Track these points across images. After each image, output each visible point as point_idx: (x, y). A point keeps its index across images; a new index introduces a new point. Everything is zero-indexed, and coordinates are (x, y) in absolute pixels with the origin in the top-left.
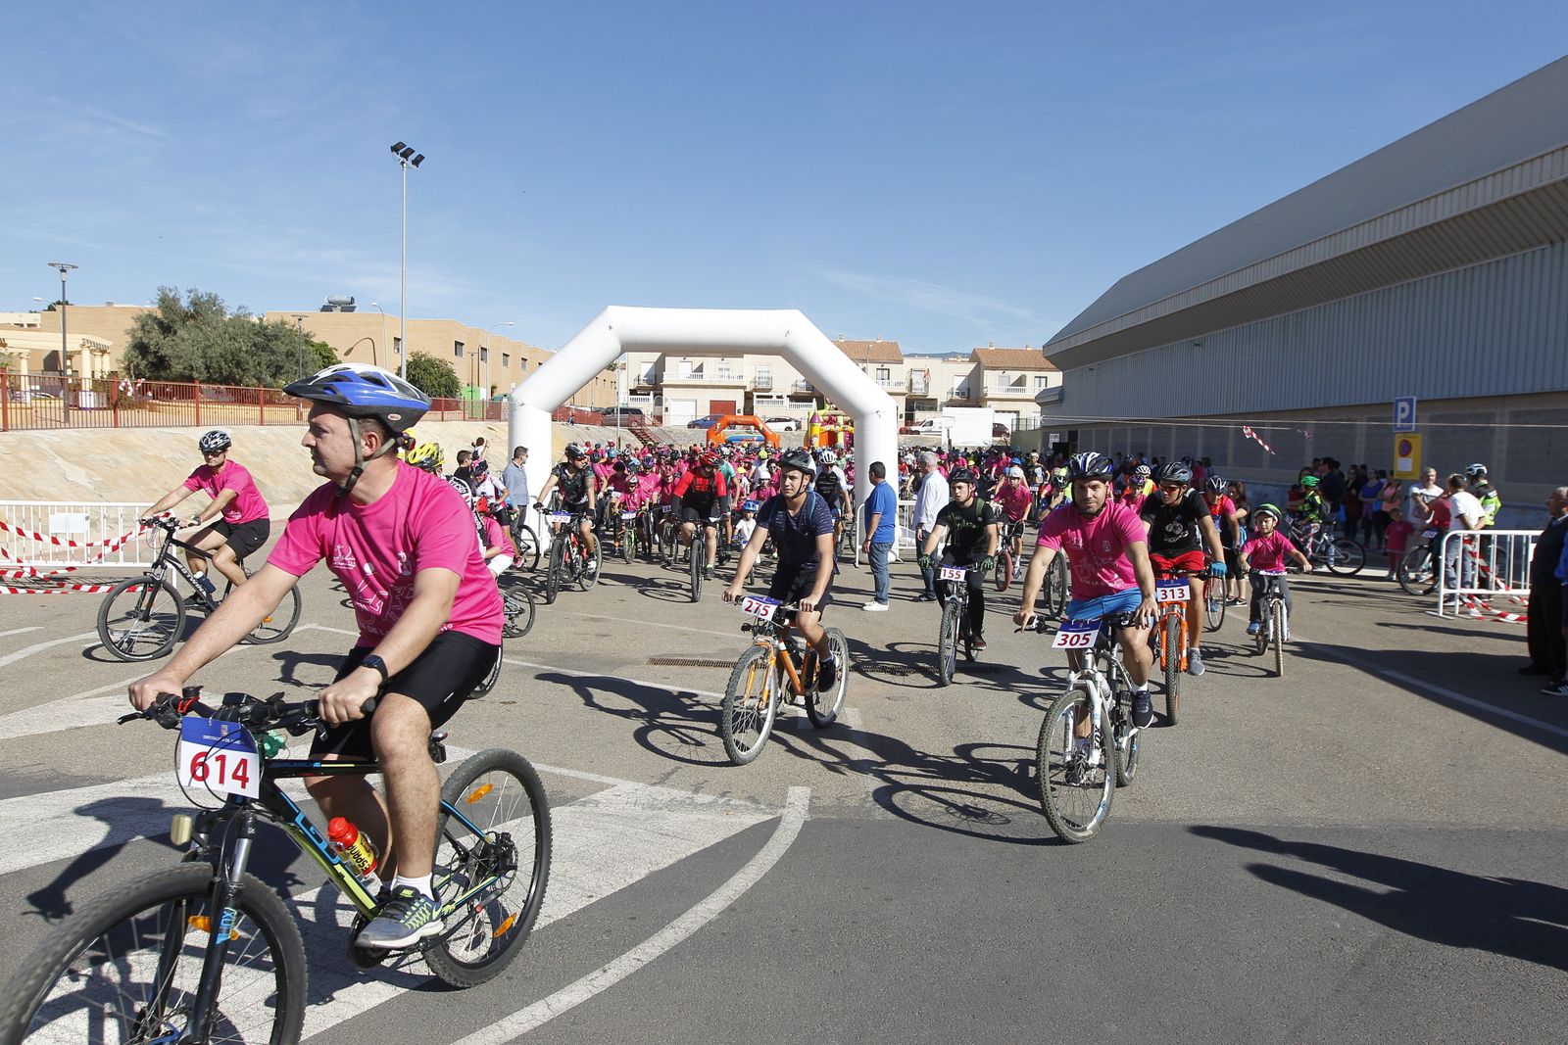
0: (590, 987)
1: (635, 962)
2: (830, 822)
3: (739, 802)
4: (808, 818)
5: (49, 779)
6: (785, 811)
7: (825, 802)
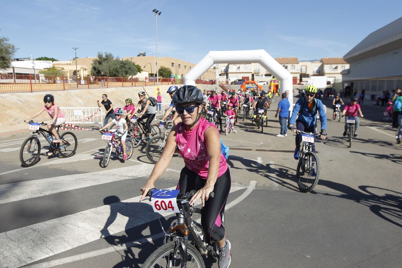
2: (260, 190)
3: (236, 184)
4: (255, 188)
5: (74, 172)
6: (248, 187)
7: (261, 185)
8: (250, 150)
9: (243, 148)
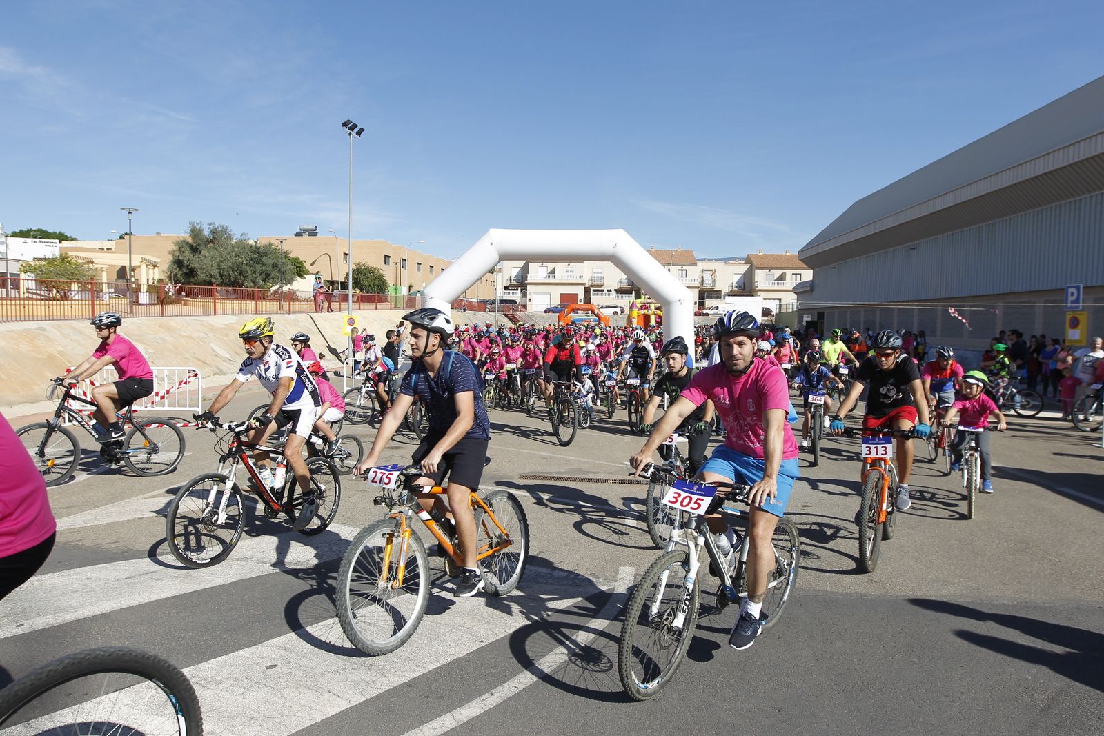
0: (482, 705)
1: (513, 688)
5: (122, 552)
6: (617, 584)
8: (603, 481)
9: (584, 476)
